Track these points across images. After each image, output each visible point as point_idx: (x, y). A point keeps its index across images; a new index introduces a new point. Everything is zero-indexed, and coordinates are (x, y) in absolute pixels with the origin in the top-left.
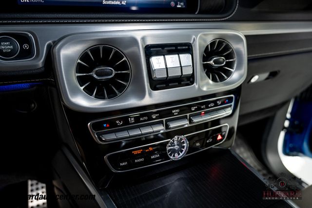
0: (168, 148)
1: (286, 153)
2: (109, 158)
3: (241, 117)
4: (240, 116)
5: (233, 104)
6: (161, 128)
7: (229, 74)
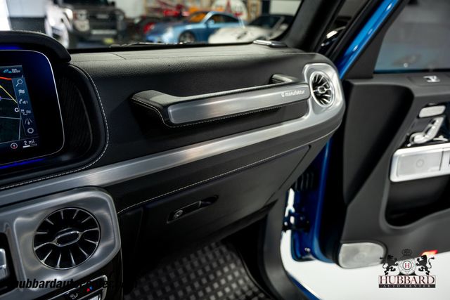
1: (299, 259)
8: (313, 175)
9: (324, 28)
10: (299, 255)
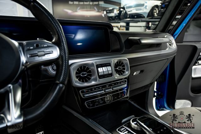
0: (106, 100)
1: (158, 110)
2: (86, 103)
5: (127, 83)
6: (103, 92)
7: (124, 72)
8: (164, 76)
9: (172, 20)
10: (159, 108)
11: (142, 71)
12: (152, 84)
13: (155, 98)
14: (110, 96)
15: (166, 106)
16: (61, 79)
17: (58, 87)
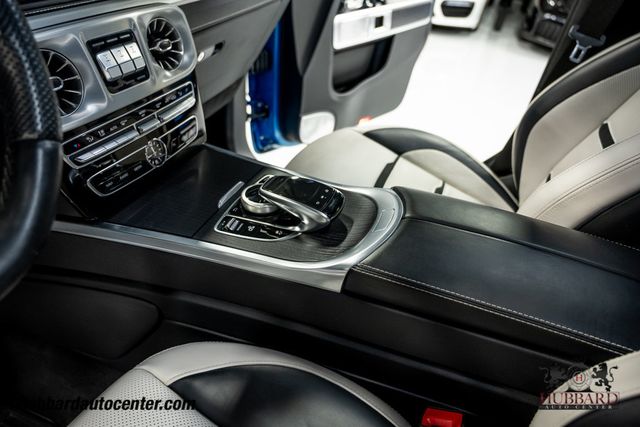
0: (148, 157)
2: (91, 182)
3: (205, 105)
4: (203, 105)
5: (193, 91)
6: (134, 135)
7: (178, 57)
11: (219, 47)
12: (239, 82)
13: (250, 120)
14: (157, 142)
15: (278, 135)
16: (39, 127)
17: (40, 153)
